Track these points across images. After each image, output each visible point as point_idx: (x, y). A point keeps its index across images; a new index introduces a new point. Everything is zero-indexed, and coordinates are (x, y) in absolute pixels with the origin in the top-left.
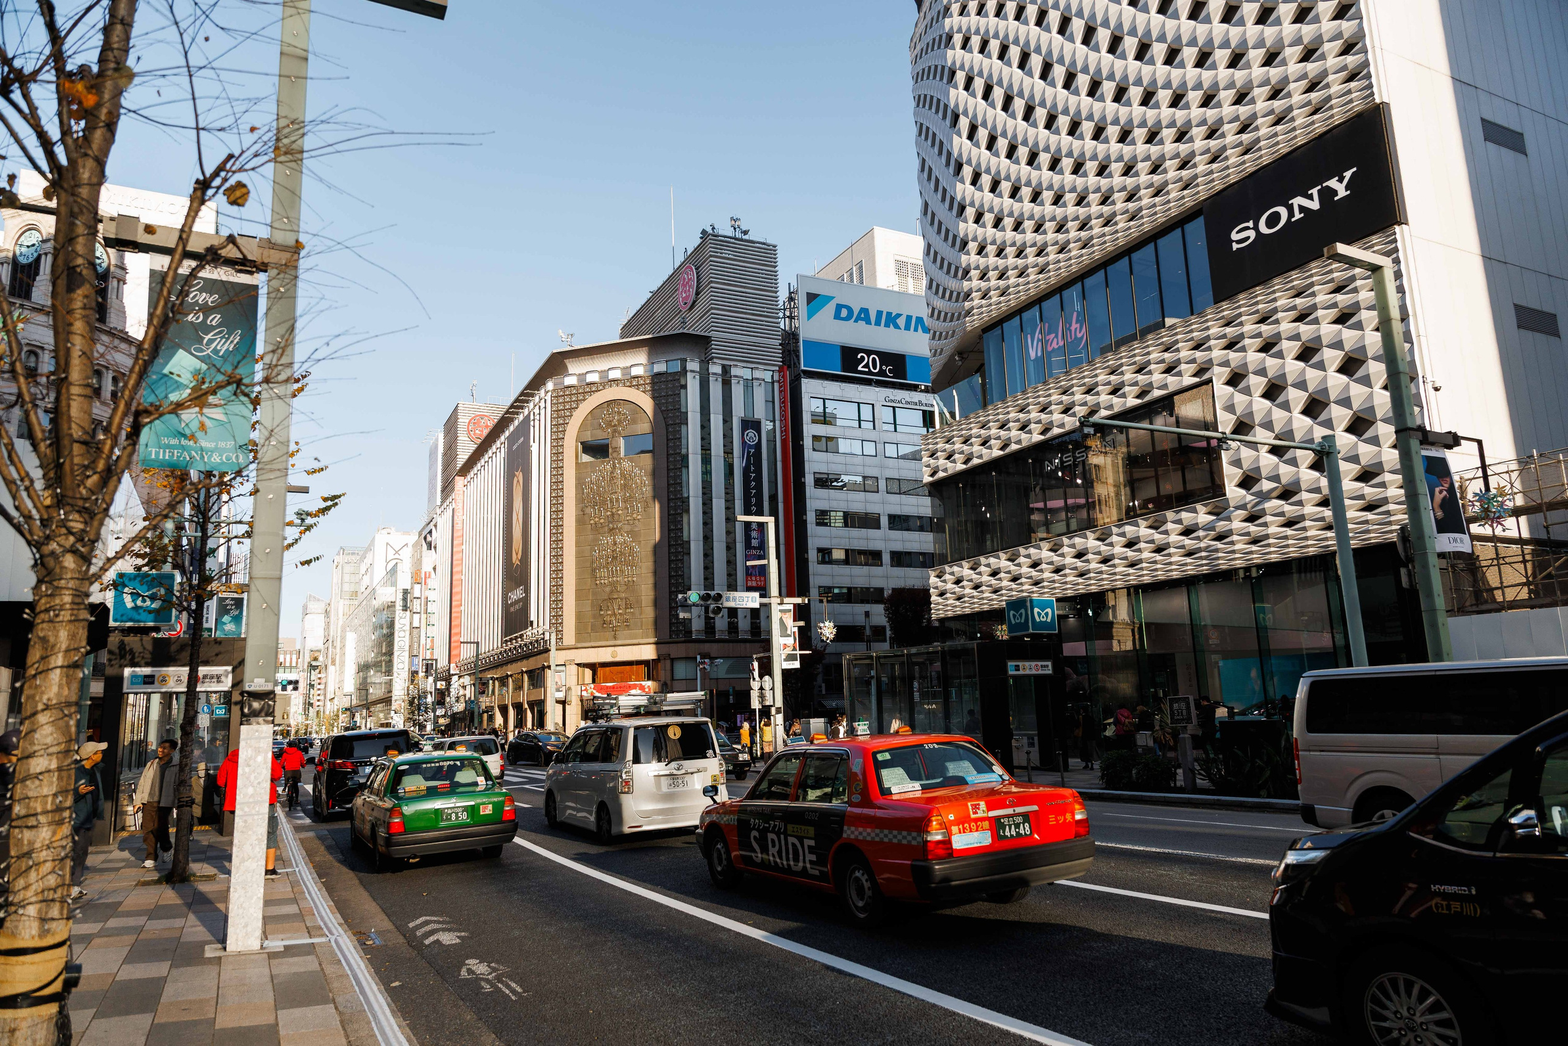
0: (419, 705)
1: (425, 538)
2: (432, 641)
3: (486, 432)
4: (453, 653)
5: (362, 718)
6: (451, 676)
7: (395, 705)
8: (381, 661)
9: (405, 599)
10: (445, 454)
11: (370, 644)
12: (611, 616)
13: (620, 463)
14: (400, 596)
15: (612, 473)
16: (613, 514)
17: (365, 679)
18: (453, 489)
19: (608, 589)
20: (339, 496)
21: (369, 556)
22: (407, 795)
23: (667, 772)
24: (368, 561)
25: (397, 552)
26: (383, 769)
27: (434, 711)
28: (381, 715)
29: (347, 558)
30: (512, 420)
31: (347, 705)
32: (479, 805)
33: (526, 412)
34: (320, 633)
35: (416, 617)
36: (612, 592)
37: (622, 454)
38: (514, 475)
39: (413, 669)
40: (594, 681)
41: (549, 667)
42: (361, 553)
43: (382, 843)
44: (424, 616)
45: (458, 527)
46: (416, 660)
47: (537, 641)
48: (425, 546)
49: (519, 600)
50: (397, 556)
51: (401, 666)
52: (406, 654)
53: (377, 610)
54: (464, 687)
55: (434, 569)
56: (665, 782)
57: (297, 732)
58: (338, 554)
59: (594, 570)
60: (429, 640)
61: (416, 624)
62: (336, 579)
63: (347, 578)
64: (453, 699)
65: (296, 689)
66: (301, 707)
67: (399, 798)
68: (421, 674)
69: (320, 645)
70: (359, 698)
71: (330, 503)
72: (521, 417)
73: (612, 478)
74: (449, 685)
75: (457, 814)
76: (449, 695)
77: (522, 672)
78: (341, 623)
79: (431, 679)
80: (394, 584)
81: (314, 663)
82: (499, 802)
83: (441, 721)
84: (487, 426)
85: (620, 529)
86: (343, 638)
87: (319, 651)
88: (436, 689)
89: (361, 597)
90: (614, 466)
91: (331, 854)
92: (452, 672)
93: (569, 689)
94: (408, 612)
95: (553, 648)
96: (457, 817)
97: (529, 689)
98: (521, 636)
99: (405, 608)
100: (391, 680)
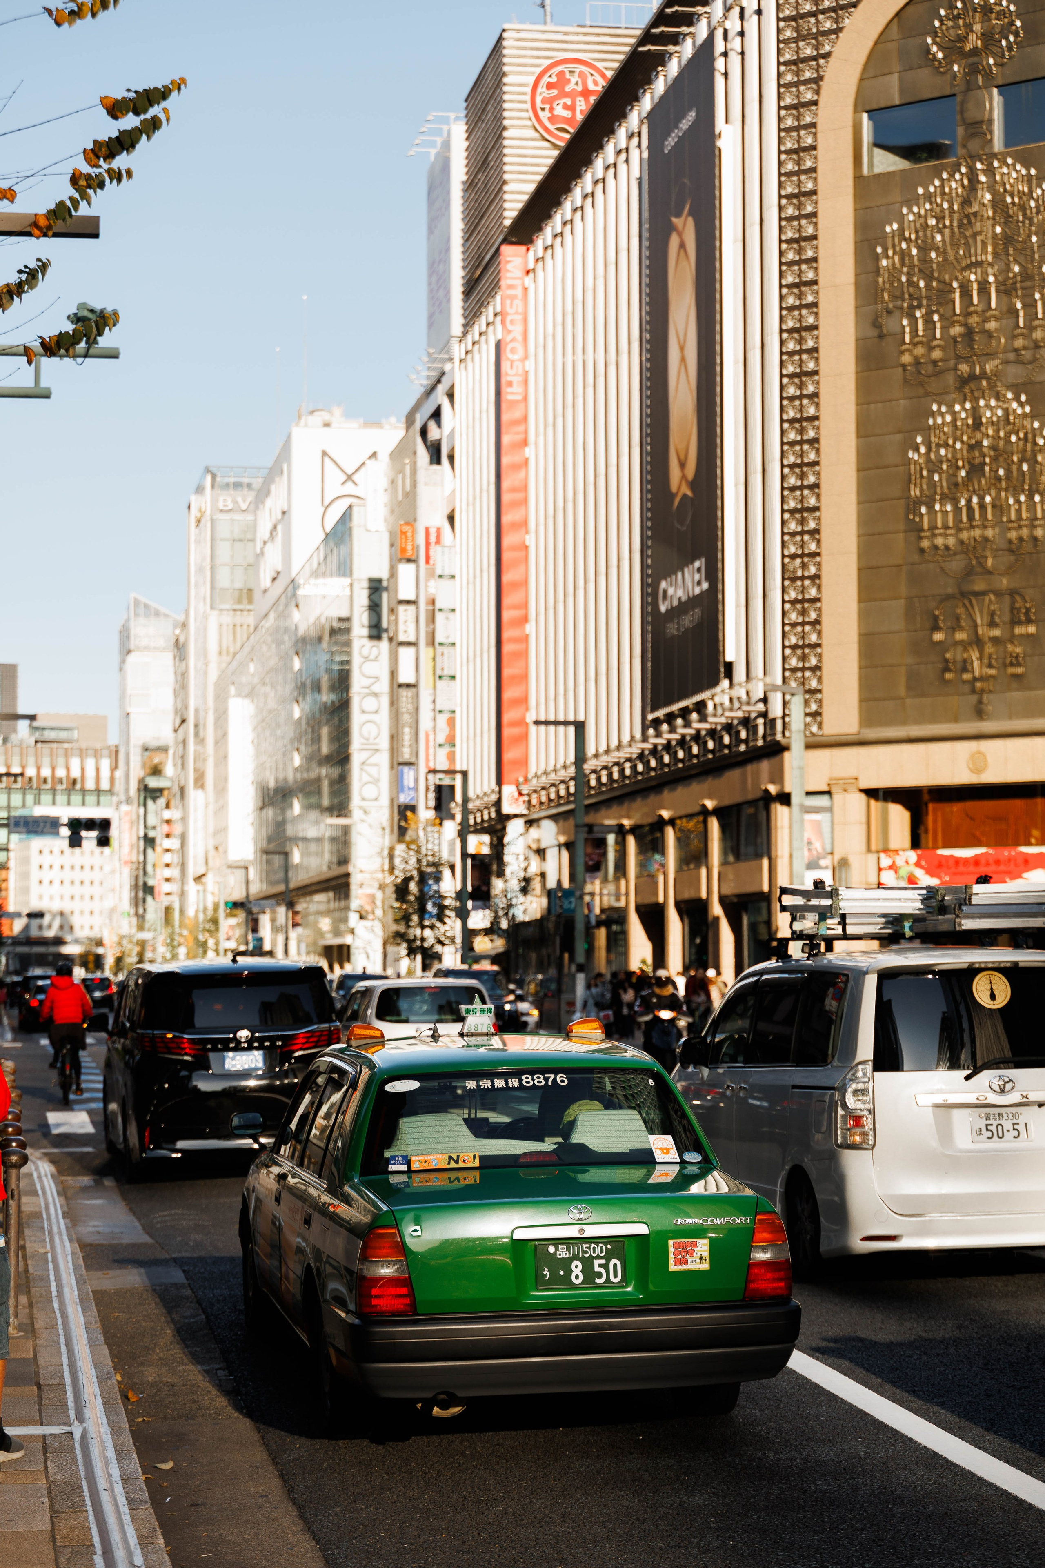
0: (422, 899)
1: (424, 432)
2: (451, 722)
3: (582, 108)
4: (507, 756)
5: (275, 930)
6: (503, 819)
7: (358, 897)
8: (319, 780)
9: (374, 607)
10: (470, 186)
11: (289, 732)
12: (965, 645)
13: (990, 171)
14: (362, 598)
15: (966, 202)
16: (969, 333)
17: (280, 826)
18: (496, 285)
19: (956, 565)
20: (162, 94)
21: (278, 490)
22: (418, 1182)
23: (971, 1099)
24: (274, 503)
25: (349, 478)
26: (338, 1086)
27: (463, 914)
28: (325, 924)
29: (225, 499)
30: (661, 60)
31: (238, 895)
32: (661, 1237)
33: (702, 30)
34: (166, 700)
35: (406, 655)
36: (969, 573)
37: (998, 144)
38: (670, 228)
39: (403, 799)
40: (916, 843)
41: (785, 799)
42: (257, 483)
43: (340, 1343)
44: (426, 653)
45: (511, 394)
46: (409, 775)
47: (746, 722)
48: (423, 455)
49: (692, 602)
50: (349, 488)
51: (370, 791)
52: (384, 759)
53: (304, 640)
54: (541, 852)
55: (451, 518)
56: (963, 1122)
57: (119, 961)
58: (200, 490)
59: (913, 506)
60: (442, 719)
61: (406, 675)
62: (198, 555)
63: (224, 552)
64: (514, 884)
65: (103, 841)
66: (126, 895)
67: (388, 1192)
68: (426, 813)
69: (164, 733)
70: (268, 876)
71: (130, 121)
72: (687, 49)
73: (967, 219)
74: (498, 847)
75: (587, 1263)
76: (501, 874)
77: (705, 813)
78: (213, 675)
79: (451, 828)
80: (345, 569)
81: (153, 783)
82: (731, 1231)
83: (482, 944)
84: (586, 93)
85: (993, 379)
86: (221, 716)
87: (164, 749)
88: (465, 855)
89: (262, 603)
90: (972, 176)
91: (196, 1359)
92: (506, 809)
93: (844, 863)
94: (384, 644)
95: (796, 740)
96: (589, 1274)
97: (724, 863)
98: (700, 707)
99: (376, 631)
100: (346, 830)
